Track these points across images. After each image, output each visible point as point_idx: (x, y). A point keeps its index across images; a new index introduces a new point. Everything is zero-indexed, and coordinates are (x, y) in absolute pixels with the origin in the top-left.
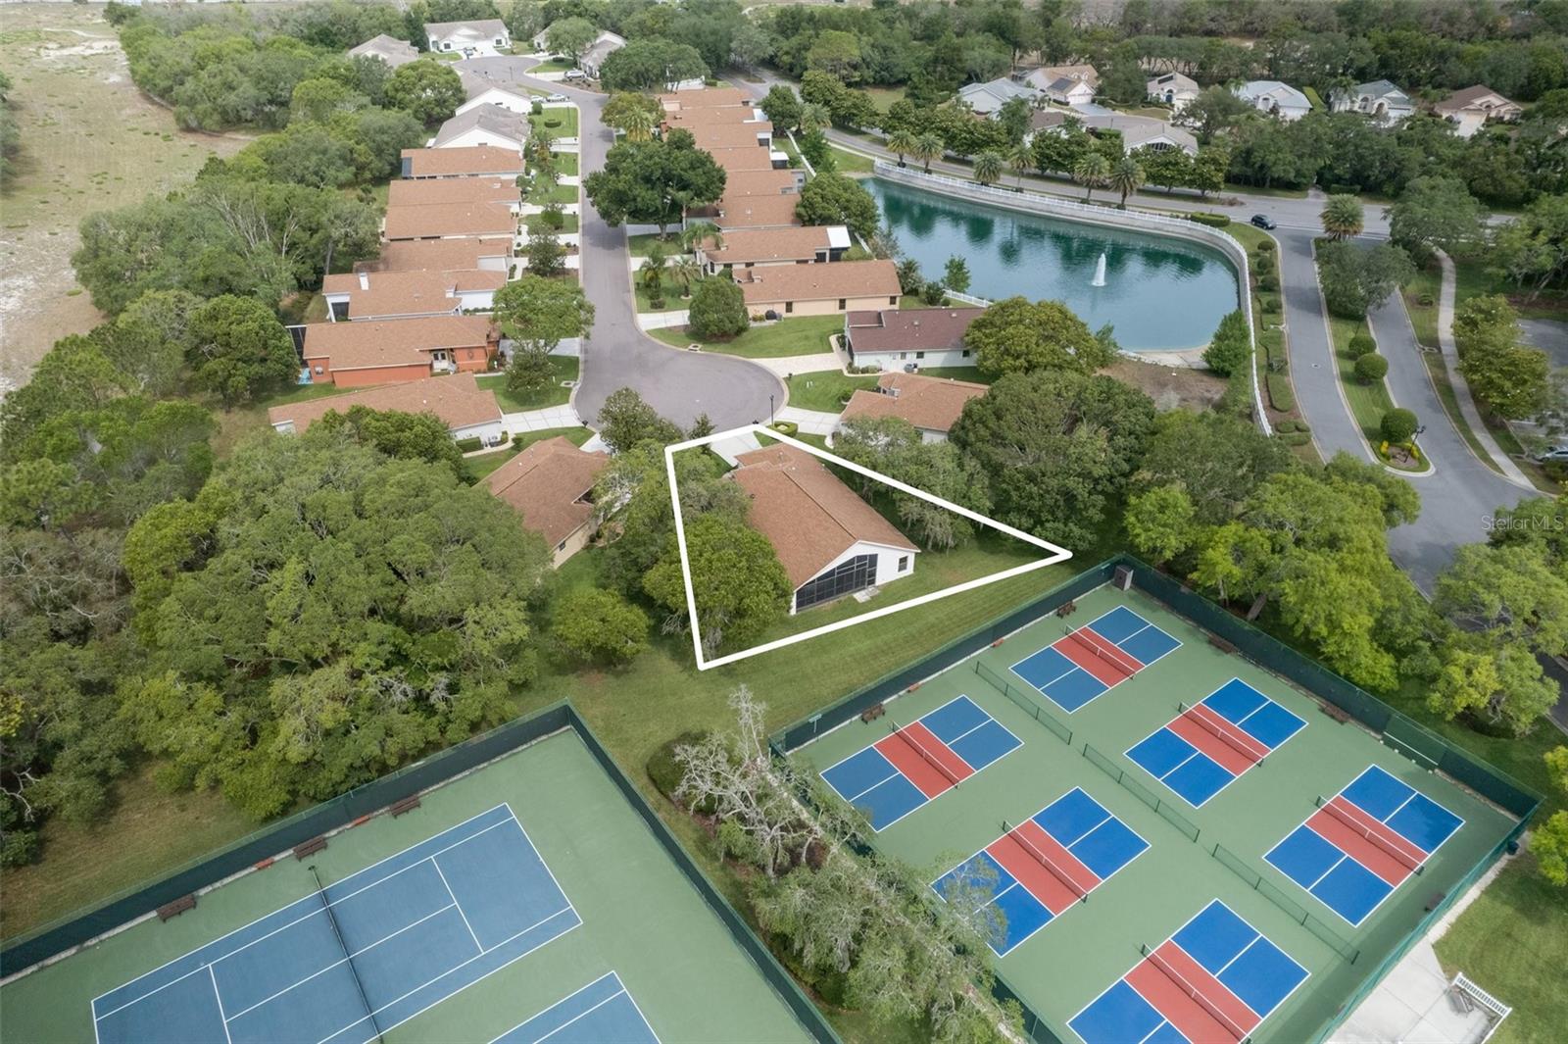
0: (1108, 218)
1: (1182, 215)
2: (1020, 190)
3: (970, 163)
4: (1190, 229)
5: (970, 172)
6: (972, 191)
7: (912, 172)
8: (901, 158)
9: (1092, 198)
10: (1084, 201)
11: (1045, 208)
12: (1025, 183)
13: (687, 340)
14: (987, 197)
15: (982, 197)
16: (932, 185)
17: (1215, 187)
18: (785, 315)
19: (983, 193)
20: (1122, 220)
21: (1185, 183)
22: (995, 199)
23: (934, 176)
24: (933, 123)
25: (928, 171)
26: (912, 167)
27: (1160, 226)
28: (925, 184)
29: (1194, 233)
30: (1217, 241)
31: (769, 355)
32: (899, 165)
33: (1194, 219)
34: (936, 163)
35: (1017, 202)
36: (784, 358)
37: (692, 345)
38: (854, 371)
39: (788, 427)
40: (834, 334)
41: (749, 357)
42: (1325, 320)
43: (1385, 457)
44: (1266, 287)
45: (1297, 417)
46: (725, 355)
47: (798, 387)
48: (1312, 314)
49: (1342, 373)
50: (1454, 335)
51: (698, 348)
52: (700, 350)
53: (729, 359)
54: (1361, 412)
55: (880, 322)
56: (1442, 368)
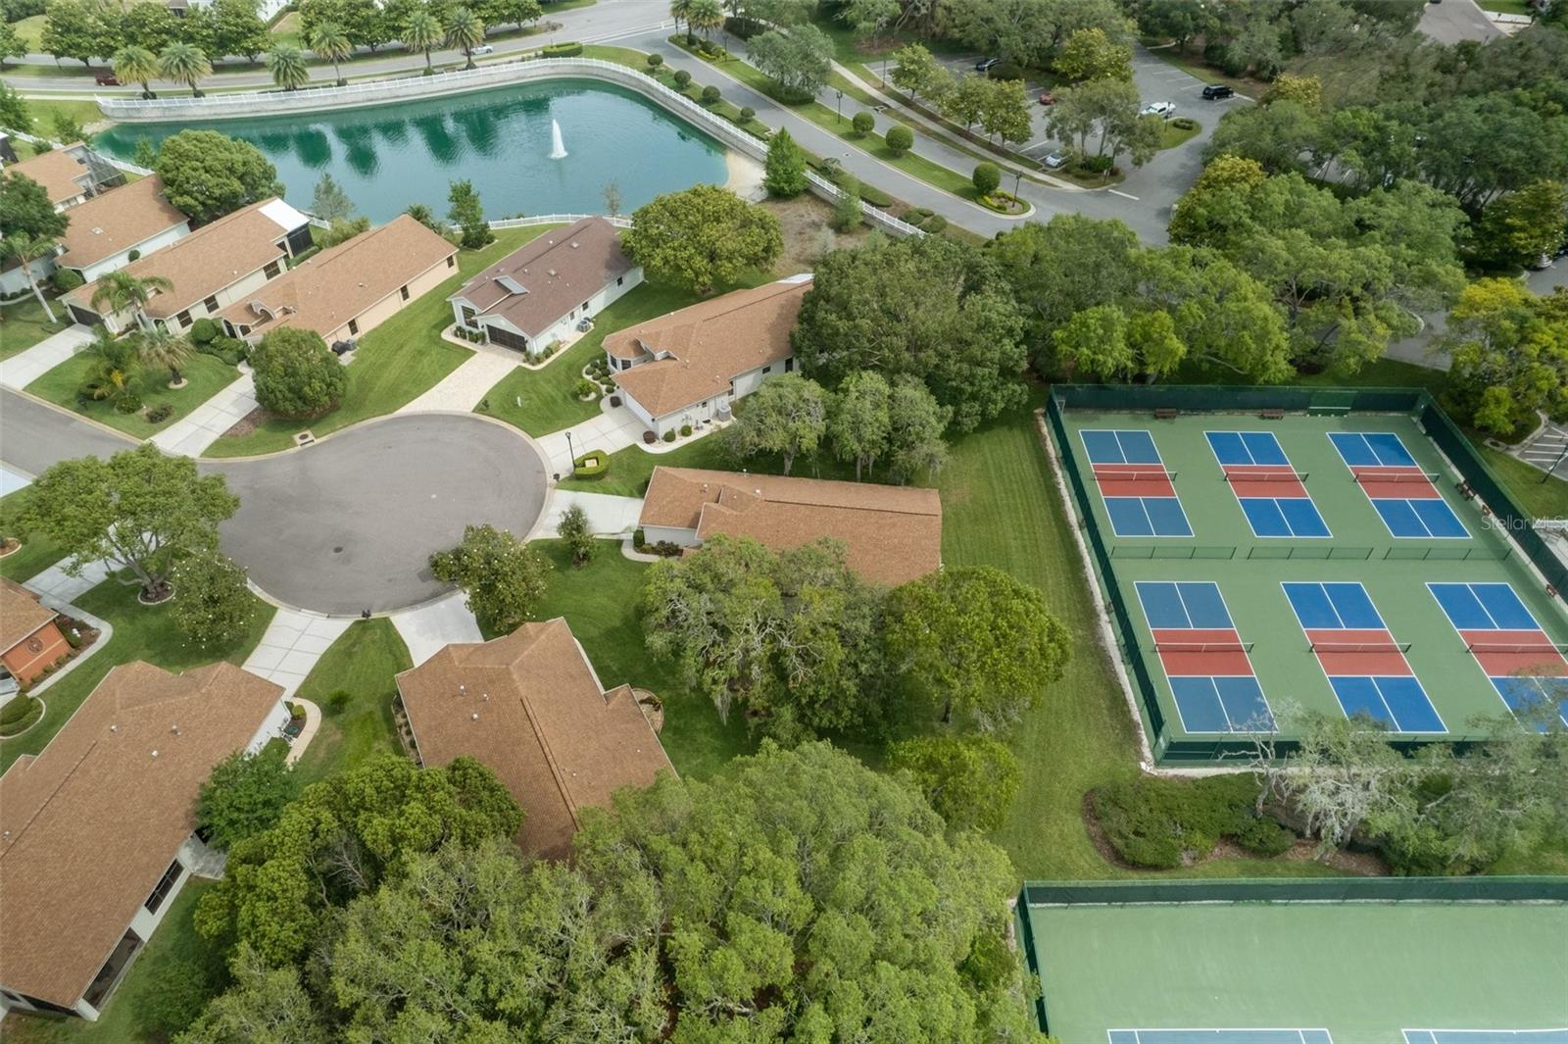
0: (464, 83)
1: (533, 54)
2: (341, 83)
3: (261, 66)
4: (552, 67)
5: (267, 77)
6: (283, 102)
7: (177, 101)
8: (145, 86)
9: (433, 64)
10: (428, 72)
11: (388, 94)
12: (346, 70)
13: (281, 436)
14: (307, 104)
15: (300, 105)
16: (218, 111)
17: (532, 14)
18: (356, 337)
19: (299, 100)
20: (479, 81)
21: (502, 18)
22: (318, 103)
23: (208, 97)
24: (143, 26)
25: (198, 94)
26: (168, 95)
27: (522, 74)
28: (207, 111)
29: (559, 70)
30: (589, 71)
31: (410, 396)
32: (145, 96)
33: (546, 55)
34: (206, 78)
35: (348, 99)
36: (433, 389)
37: (296, 437)
38: (538, 360)
39: (597, 459)
40: (441, 331)
41: (391, 412)
42: (789, 111)
43: (1001, 209)
44: (709, 99)
45: (906, 206)
46: (358, 425)
47: (506, 411)
48: (773, 111)
49: (872, 153)
50: (878, 89)
51: (311, 437)
52: (317, 437)
53: (370, 428)
54: (933, 180)
55: (506, 290)
56: (912, 120)
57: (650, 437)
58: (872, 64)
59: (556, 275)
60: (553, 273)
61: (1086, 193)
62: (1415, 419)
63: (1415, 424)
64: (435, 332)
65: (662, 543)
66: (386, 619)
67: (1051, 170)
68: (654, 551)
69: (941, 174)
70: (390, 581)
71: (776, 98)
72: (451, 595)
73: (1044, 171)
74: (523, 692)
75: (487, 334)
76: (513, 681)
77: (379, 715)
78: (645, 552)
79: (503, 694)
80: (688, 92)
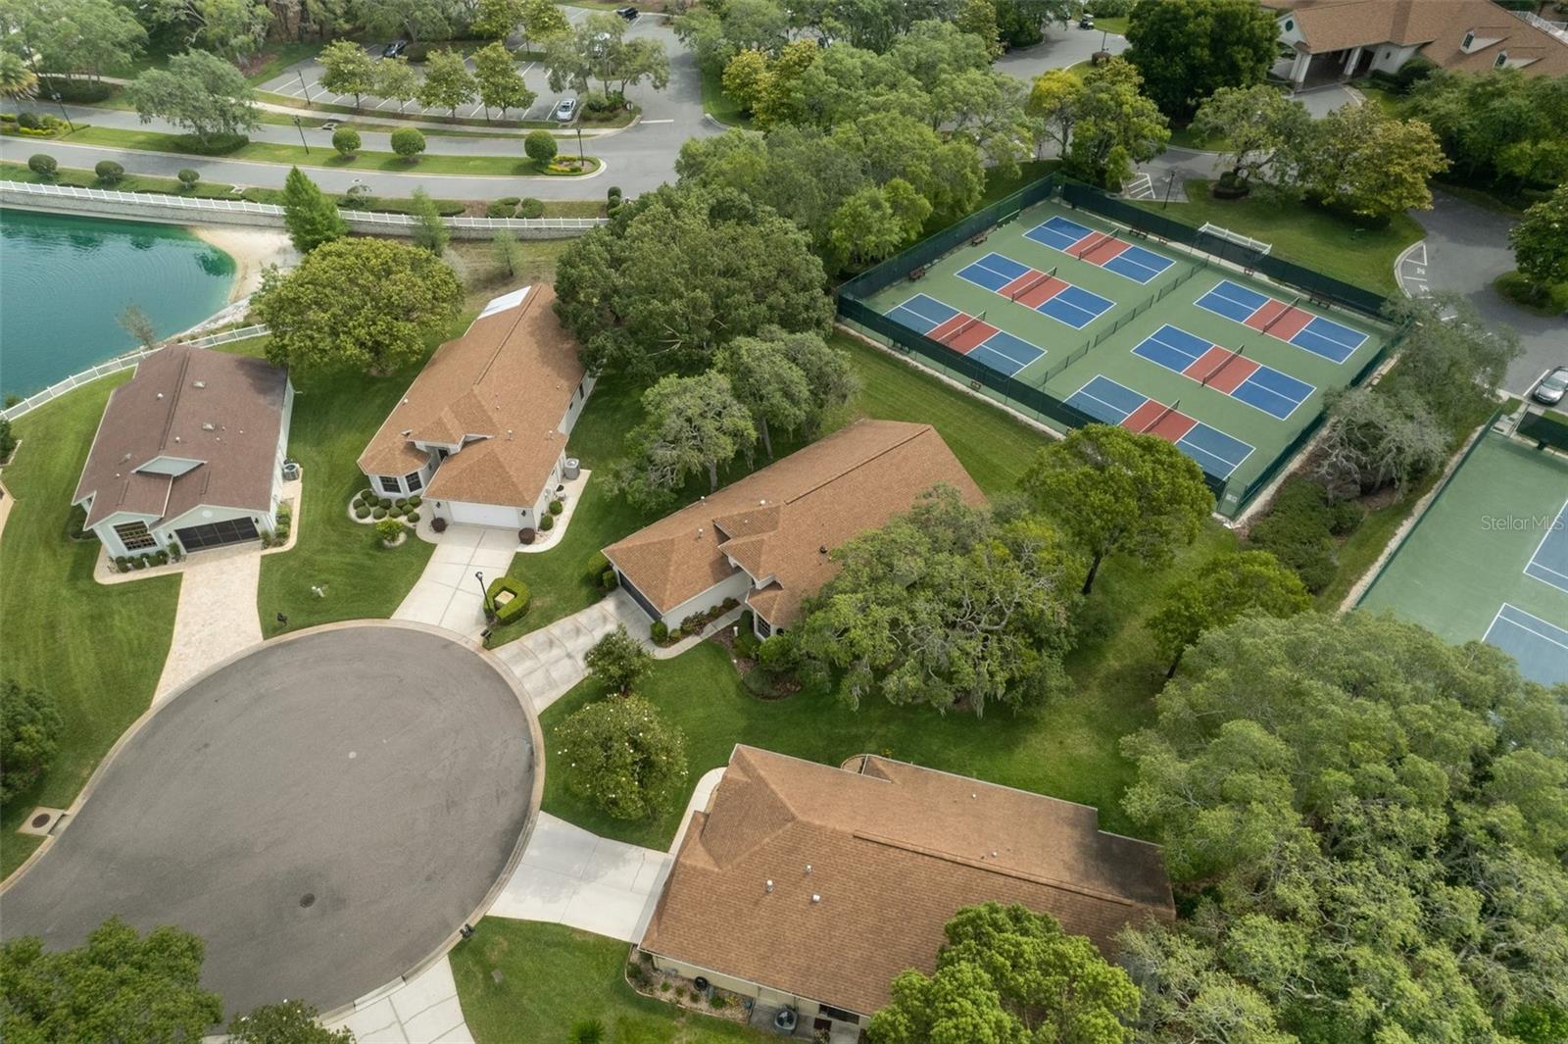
36: (174, 647)
37: (27, 828)
38: (282, 536)
39: (505, 589)
40: (90, 577)
41: (147, 707)
42: (229, 161)
43: (575, 171)
44: (108, 177)
45: (482, 203)
46: (114, 752)
47: (311, 613)
48: (209, 166)
49: (380, 169)
50: (305, 108)
51: (54, 814)
52: (66, 807)
53: (139, 743)
54: (476, 171)
55: (164, 477)
56: (379, 126)
57: (526, 537)
58: (265, 85)
59: (217, 427)
60: (210, 426)
61: (626, 131)
62: (1056, 200)
63: (1059, 204)
64: (82, 584)
65: (686, 621)
66: (486, 919)
67: (570, 124)
68: (685, 632)
69: (478, 162)
70: (429, 879)
71: (196, 152)
72: (528, 835)
73: (564, 127)
74: (848, 828)
75: (179, 543)
76: (820, 828)
77: (633, 1014)
78: (674, 640)
79: (825, 850)
80: (66, 180)
